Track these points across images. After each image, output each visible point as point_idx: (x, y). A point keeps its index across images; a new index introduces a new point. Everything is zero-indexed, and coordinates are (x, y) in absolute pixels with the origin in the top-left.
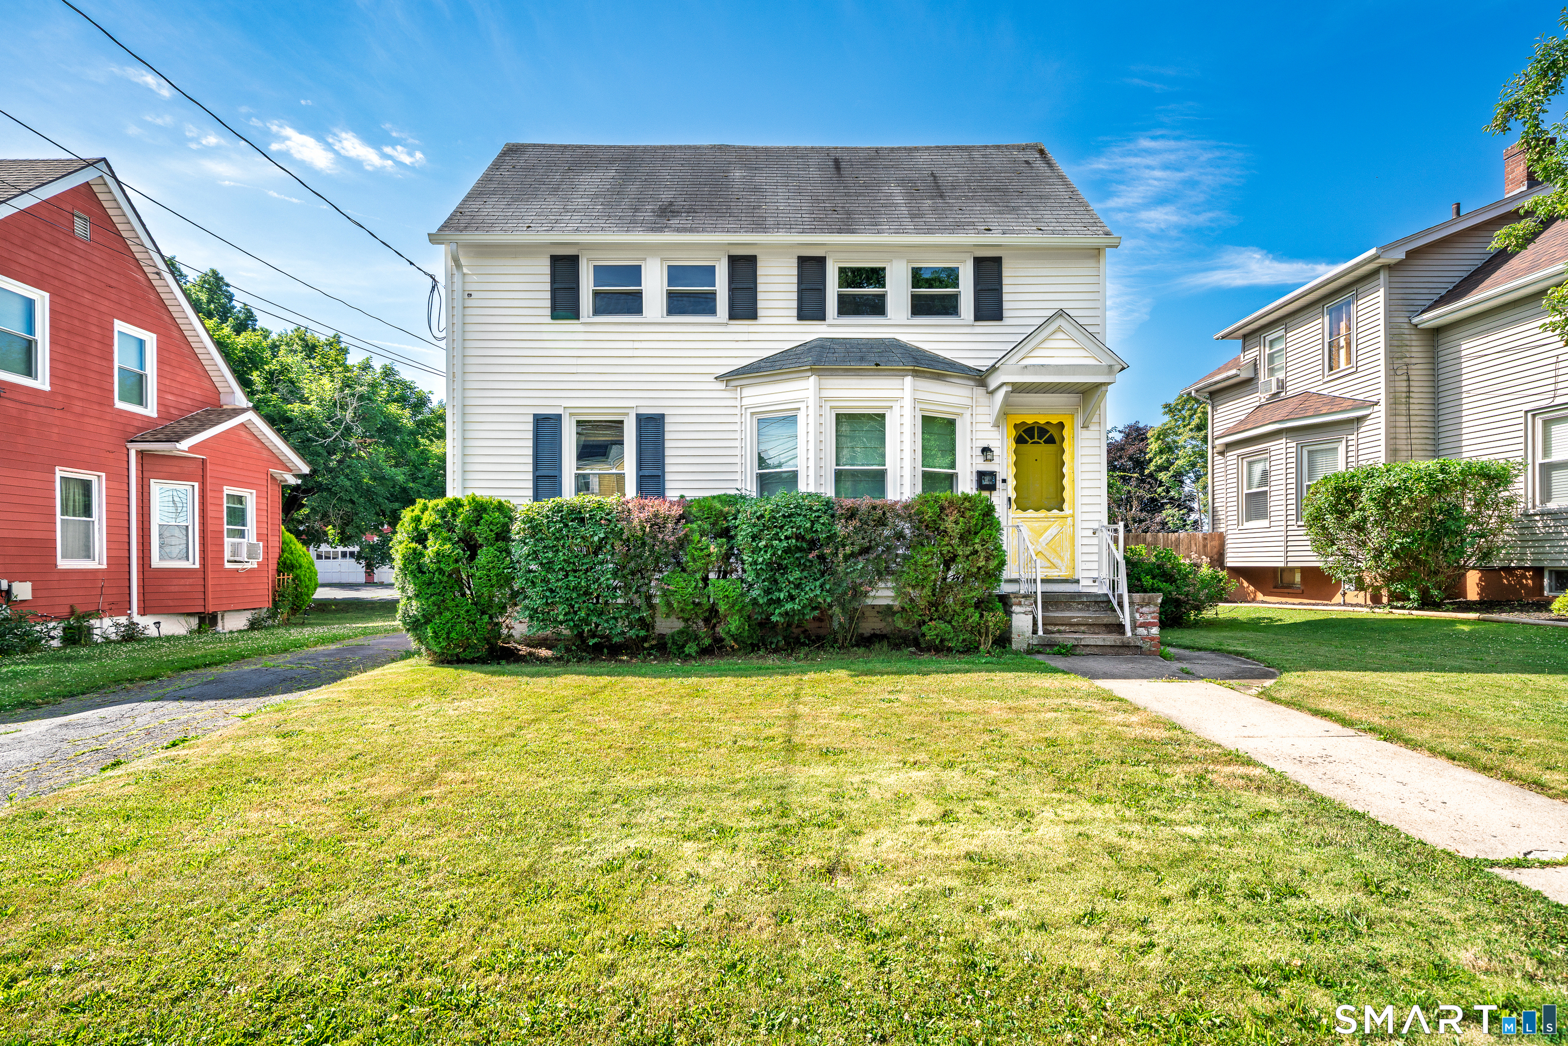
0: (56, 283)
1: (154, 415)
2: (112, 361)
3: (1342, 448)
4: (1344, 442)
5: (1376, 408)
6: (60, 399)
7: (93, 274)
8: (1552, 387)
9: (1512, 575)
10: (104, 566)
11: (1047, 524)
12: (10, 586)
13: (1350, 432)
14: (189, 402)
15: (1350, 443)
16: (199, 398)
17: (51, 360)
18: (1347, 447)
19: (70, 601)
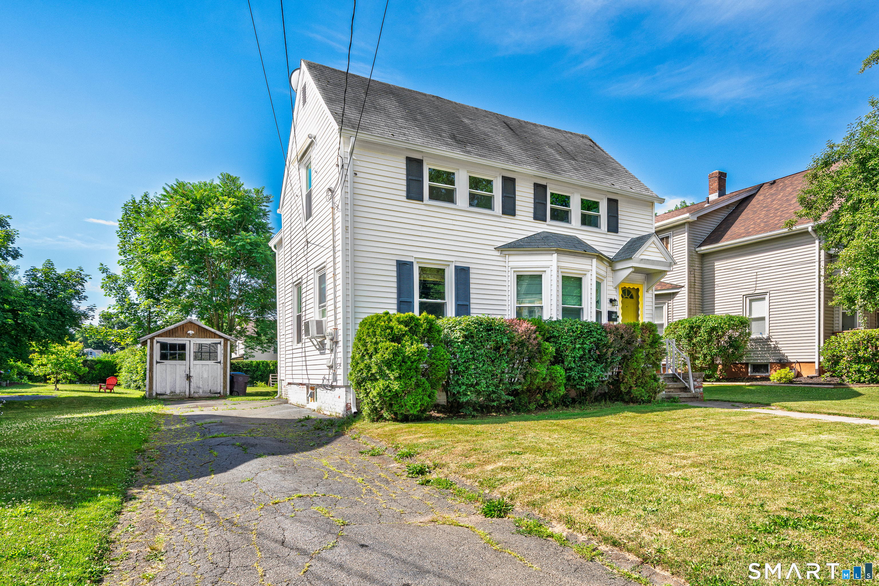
3: (665, 307)
4: (667, 304)
5: (683, 289)
8: (754, 286)
9: (737, 367)
13: (669, 299)
15: (669, 305)
18: (668, 306)
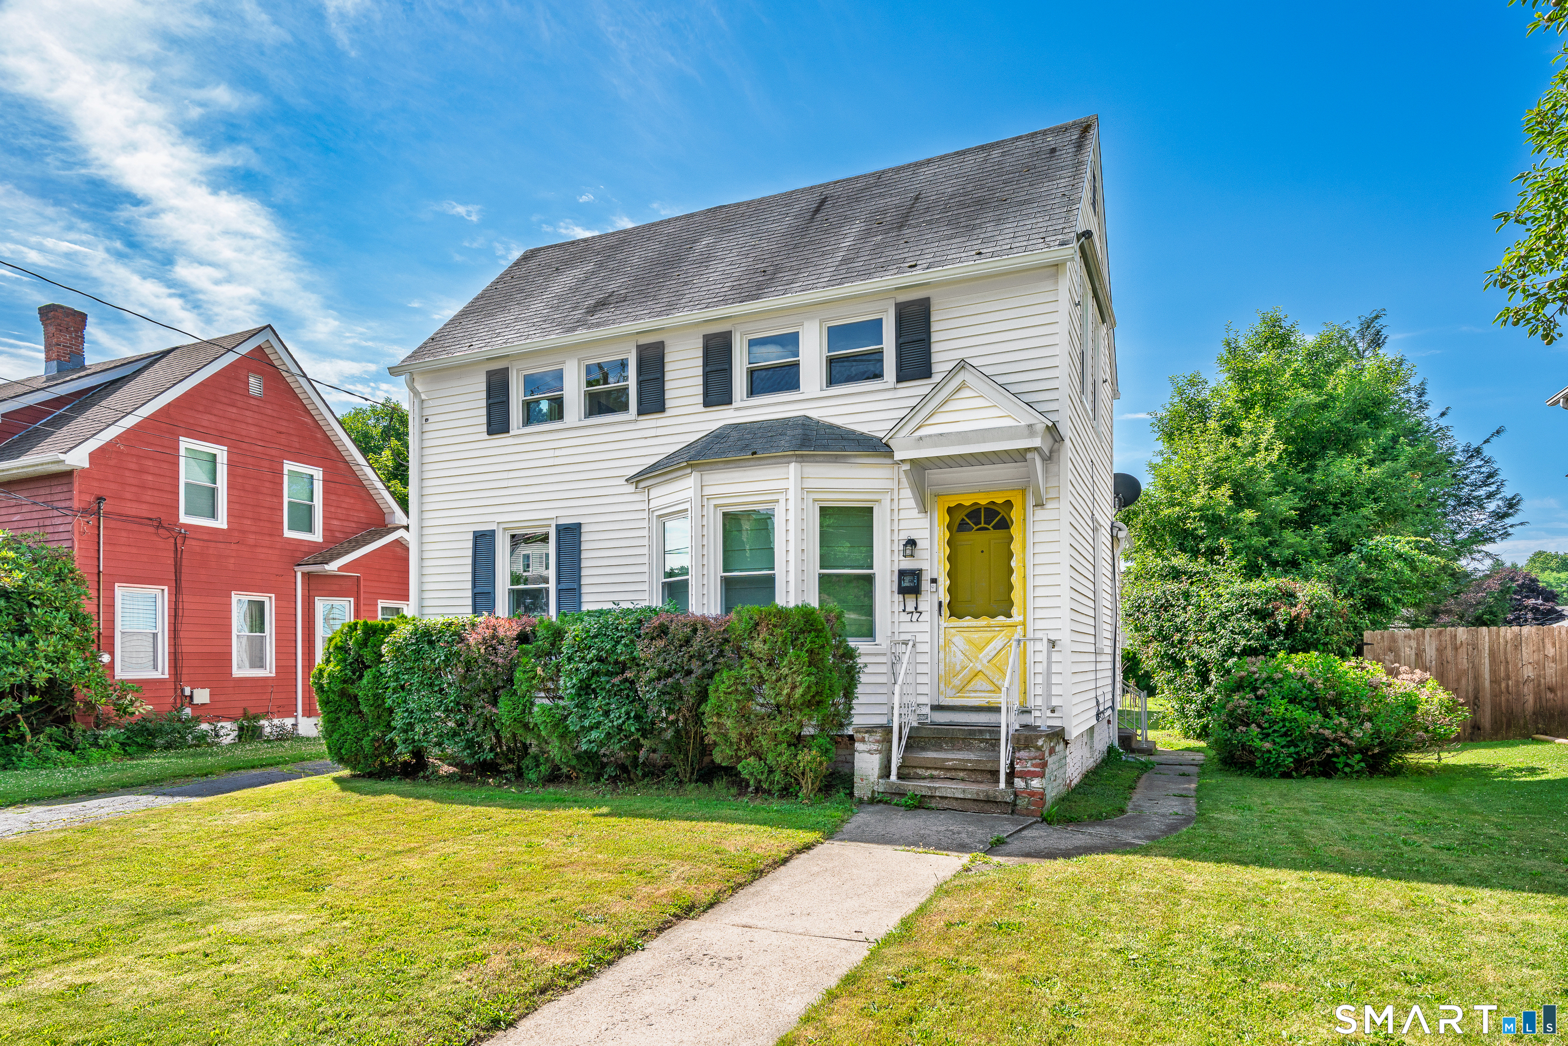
0: (233, 437)
1: (321, 540)
2: (281, 496)
6: (236, 534)
7: (265, 424)
10: (273, 675)
11: (990, 635)
12: (192, 692)
14: (354, 525)
16: (364, 521)
17: (229, 502)
19: (244, 705)
